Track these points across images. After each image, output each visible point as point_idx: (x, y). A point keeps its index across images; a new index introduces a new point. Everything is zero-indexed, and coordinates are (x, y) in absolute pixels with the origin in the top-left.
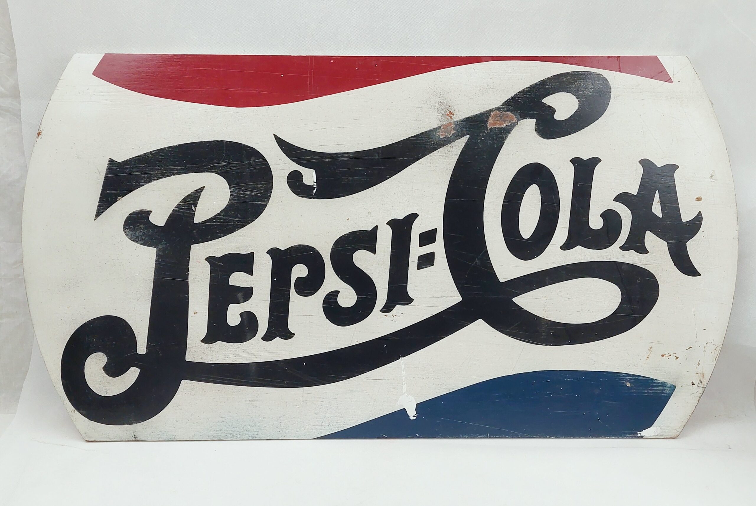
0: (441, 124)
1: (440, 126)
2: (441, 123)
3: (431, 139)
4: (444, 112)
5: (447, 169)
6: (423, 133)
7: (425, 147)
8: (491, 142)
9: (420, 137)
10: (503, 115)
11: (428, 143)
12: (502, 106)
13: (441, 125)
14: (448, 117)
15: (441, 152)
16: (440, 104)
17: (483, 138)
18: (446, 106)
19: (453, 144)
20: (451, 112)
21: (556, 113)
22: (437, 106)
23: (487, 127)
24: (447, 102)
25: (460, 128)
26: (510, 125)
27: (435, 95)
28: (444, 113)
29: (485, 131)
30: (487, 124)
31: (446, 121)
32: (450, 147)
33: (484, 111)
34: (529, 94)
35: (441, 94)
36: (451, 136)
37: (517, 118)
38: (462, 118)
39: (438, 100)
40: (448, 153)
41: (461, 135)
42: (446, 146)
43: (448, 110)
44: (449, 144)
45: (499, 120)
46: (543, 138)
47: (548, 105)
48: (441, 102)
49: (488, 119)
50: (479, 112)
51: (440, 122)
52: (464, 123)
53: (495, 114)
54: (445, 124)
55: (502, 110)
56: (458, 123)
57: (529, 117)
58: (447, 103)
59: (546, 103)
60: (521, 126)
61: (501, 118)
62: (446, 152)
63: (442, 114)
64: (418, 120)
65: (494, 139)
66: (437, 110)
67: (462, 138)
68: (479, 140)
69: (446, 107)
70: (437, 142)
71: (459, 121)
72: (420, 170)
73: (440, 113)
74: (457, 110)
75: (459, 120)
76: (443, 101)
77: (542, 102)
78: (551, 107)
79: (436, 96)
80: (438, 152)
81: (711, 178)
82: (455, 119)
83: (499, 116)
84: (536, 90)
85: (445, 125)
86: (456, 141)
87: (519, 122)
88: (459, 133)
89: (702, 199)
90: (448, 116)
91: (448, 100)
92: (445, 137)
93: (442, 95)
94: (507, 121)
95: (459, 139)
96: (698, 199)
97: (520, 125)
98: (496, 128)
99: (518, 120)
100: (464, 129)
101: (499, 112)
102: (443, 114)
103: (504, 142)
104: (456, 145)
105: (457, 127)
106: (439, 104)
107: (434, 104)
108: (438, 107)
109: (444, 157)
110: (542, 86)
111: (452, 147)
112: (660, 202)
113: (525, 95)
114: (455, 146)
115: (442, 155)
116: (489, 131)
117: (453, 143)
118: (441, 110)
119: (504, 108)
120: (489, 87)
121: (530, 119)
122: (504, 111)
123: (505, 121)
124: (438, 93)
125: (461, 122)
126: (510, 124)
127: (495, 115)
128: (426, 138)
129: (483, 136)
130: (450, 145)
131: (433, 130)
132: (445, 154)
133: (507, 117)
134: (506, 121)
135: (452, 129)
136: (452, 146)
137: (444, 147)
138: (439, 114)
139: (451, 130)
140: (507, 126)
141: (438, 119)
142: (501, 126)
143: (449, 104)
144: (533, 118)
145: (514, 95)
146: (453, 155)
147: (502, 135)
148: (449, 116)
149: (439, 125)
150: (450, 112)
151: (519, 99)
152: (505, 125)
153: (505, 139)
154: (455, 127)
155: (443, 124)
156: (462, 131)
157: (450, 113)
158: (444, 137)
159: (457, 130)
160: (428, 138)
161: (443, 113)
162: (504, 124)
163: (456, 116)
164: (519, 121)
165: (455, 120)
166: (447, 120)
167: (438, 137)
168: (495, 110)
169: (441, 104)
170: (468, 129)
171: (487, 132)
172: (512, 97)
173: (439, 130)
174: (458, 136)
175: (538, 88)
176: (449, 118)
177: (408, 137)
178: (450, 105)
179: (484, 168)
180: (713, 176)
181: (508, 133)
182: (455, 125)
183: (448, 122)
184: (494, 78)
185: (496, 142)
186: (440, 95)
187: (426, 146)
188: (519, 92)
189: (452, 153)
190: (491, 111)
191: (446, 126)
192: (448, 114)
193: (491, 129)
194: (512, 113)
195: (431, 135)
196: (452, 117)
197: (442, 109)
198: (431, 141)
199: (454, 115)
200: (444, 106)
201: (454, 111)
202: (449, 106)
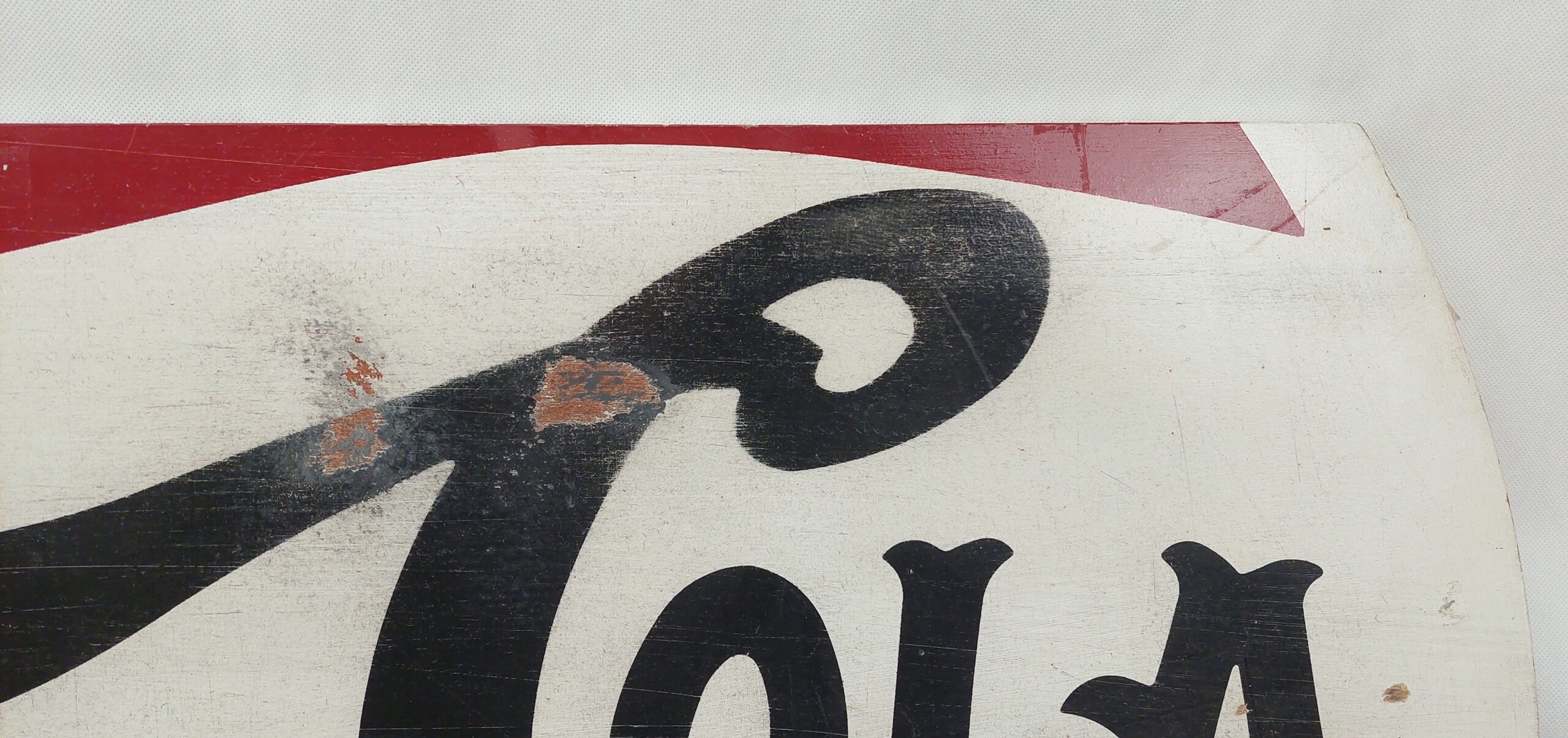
0: (322, 417)
1: (319, 426)
2: (326, 410)
3: (282, 480)
4: (336, 365)
5: (361, 606)
6: (242, 459)
7: (258, 515)
8: (550, 487)
9: (232, 475)
10: (599, 376)
11: (268, 498)
12: (590, 335)
13: (326, 419)
14: (355, 386)
15: (332, 534)
16: (312, 329)
17: (514, 473)
18: (343, 338)
19: (381, 500)
20: (368, 363)
21: (821, 364)
22: (302, 339)
23: (530, 426)
24: (347, 323)
25: (412, 433)
26: (633, 412)
27: (291, 295)
28: (333, 370)
29: (524, 442)
30: (532, 412)
31: (346, 403)
32: (369, 512)
33: (515, 358)
34: (708, 284)
35: (316, 287)
36: (372, 465)
37: (662, 387)
38: (419, 390)
39: (305, 316)
40: (360, 538)
41: (417, 460)
42: (354, 507)
43: (354, 357)
44: (366, 500)
45: (581, 396)
46: (773, 464)
47: (790, 332)
48: (317, 322)
49: (535, 392)
50: (494, 364)
51: (317, 407)
52: (429, 412)
53: (562, 370)
54: (340, 414)
55: (592, 355)
56: (403, 410)
57: (712, 381)
58: (345, 326)
59: (781, 324)
60: (679, 418)
61: (591, 386)
62: (354, 530)
63: (324, 375)
64: (218, 403)
65: (564, 473)
66: (302, 358)
67: (424, 474)
68: (497, 478)
69: (343, 342)
70: (309, 493)
71: (405, 404)
72: (238, 612)
73: (315, 369)
74: (391, 357)
75: (406, 397)
76: (327, 318)
77: (766, 320)
78: (801, 338)
79: (294, 297)
80: (319, 533)
81: (1444, 610)
82: (387, 393)
83: (581, 380)
84: (737, 271)
85: (340, 419)
86: (397, 485)
87: (667, 402)
88: (407, 453)
89: (1407, 693)
90: (353, 383)
91: (352, 313)
92: (347, 472)
93: (320, 293)
94: (618, 397)
95: (408, 478)
96: (1395, 694)
97: (676, 412)
98: (570, 427)
99: (666, 395)
100: (431, 437)
101: (581, 362)
102: (329, 375)
103: (608, 487)
104: (396, 502)
105: (399, 429)
106: (308, 331)
107: (287, 331)
108: (306, 343)
109: (346, 556)
110: (760, 252)
111: (378, 512)
112: (1248, 711)
113: (689, 288)
114: (394, 506)
115: (337, 546)
116: (541, 441)
117: (383, 494)
118: (321, 355)
119: (602, 344)
120: (532, 259)
121: (716, 387)
122: (603, 357)
123: (607, 398)
124: (300, 282)
125: (415, 404)
126: (628, 410)
127: (563, 374)
128: (262, 475)
129: (516, 463)
130: (371, 503)
131: (288, 445)
132: (347, 543)
133: (618, 382)
134: (613, 398)
135: (377, 435)
136: (379, 508)
137: (345, 512)
138: (311, 375)
139: (371, 443)
140: (616, 418)
141: (306, 395)
142: (590, 420)
143: (354, 328)
144: (729, 386)
145: (644, 290)
146: (383, 545)
147: (597, 457)
148: (358, 384)
149: (316, 422)
150: (364, 363)
151: (664, 308)
152: (609, 415)
153: (611, 474)
154: (388, 428)
155: (331, 415)
156: (420, 441)
157: (363, 367)
158: (338, 475)
159: (400, 440)
160: (269, 476)
161: (330, 367)
162: (606, 413)
163: (392, 382)
164: (670, 398)
165: (386, 400)
166: (352, 399)
167: (311, 470)
168: (565, 353)
169: (318, 329)
170: (445, 435)
171: (530, 446)
172: (632, 298)
173: (316, 441)
174: (404, 464)
175: (743, 261)
176: (359, 389)
177: (177, 475)
178: (358, 334)
179: (526, 595)
180: (1453, 602)
181: (621, 448)
182: (388, 417)
183: (355, 409)
184: (552, 218)
185: (571, 486)
186: (314, 292)
187: (264, 512)
188: (665, 278)
189: (380, 537)
190: (543, 359)
191: (345, 425)
192: (356, 372)
193: (548, 433)
194: (638, 367)
195: (283, 462)
196: (374, 387)
197: (326, 355)
198: (282, 490)
199: (379, 375)
200: (334, 339)
201: (380, 361)
202: (358, 340)
